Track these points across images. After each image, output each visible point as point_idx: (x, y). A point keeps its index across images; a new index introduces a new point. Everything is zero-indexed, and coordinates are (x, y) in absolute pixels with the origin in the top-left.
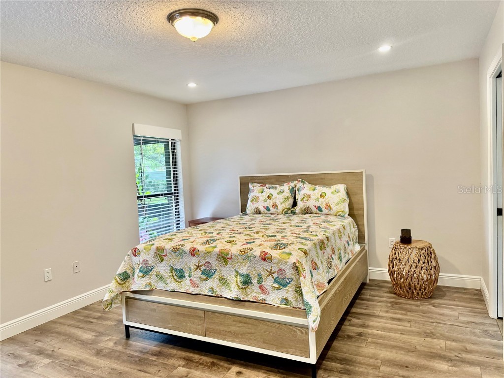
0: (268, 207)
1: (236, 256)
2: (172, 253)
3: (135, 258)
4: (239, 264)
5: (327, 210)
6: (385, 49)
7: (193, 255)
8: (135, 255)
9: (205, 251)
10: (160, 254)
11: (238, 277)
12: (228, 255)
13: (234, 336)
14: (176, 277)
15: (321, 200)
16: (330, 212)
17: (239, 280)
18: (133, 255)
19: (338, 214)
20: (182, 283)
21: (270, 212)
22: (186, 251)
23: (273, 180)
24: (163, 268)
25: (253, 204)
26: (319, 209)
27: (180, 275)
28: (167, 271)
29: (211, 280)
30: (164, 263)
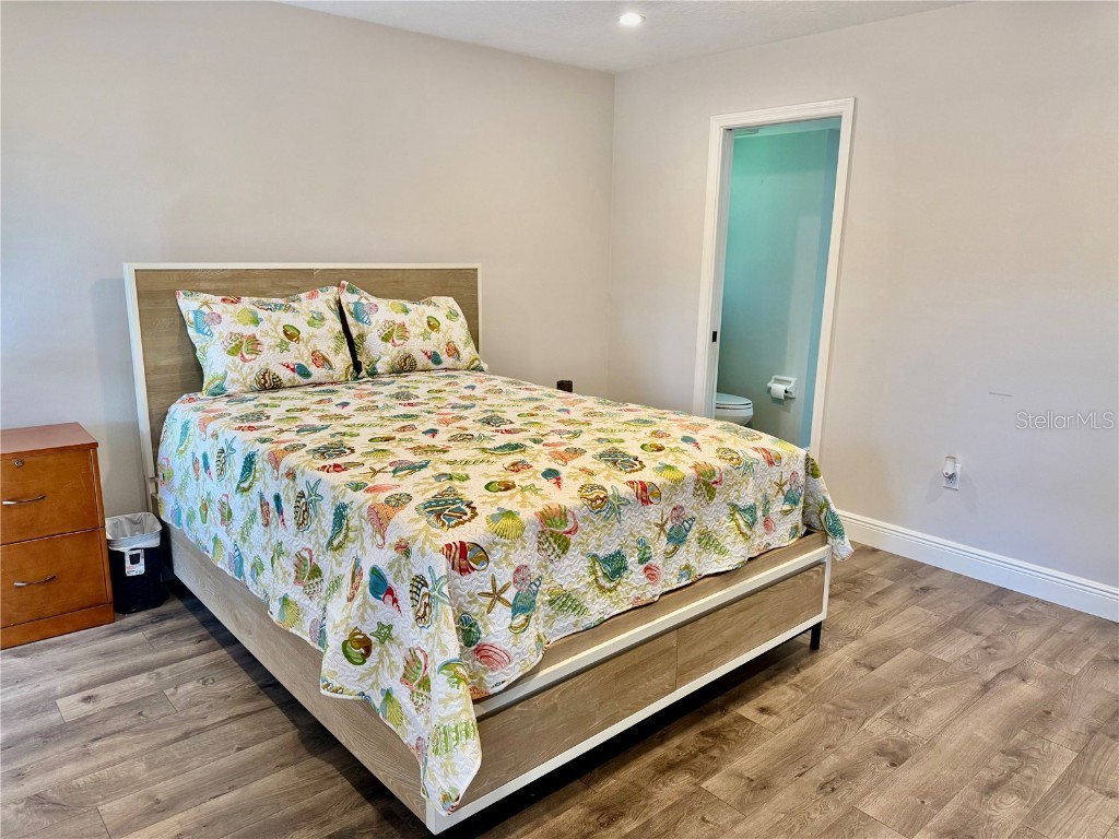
0: (300, 366)
1: (728, 472)
2: (592, 516)
3: (466, 579)
4: (736, 487)
5: (452, 360)
6: (630, 20)
7: (646, 502)
8: (463, 571)
9: (669, 483)
10: (555, 532)
11: (737, 516)
12: (714, 475)
13: (728, 648)
14: (603, 581)
15: (434, 335)
16: (458, 363)
17: (741, 522)
18: (456, 574)
19: (472, 366)
20: (619, 588)
21: (310, 380)
22: (627, 497)
23: (262, 284)
24: (572, 572)
25: (245, 361)
26: (434, 357)
27: (614, 566)
28: (582, 573)
29: (683, 549)
30: (573, 552)
